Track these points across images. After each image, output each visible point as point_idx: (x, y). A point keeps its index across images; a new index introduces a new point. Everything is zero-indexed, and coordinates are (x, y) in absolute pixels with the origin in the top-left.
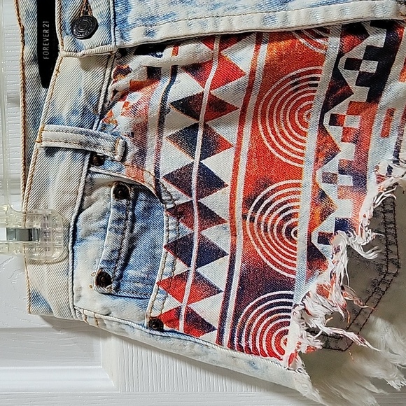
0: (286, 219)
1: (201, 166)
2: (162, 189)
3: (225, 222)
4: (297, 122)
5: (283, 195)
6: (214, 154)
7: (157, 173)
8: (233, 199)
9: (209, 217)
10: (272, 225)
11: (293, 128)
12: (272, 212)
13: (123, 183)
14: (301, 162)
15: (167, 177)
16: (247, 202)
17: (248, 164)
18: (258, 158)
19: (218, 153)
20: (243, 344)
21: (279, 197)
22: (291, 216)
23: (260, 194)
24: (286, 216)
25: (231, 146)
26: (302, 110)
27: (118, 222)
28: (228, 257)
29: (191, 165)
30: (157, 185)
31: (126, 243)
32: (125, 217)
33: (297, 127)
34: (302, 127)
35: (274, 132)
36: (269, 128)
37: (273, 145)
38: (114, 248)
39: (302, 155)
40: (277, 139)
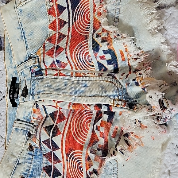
1: (52, 140)
2: (42, 147)
3: (61, 162)
4: (85, 127)
6: (56, 136)
7: (40, 140)
9: (57, 160)
10: (75, 165)
11: (83, 129)
12: (75, 160)
13: (32, 145)
14: (84, 143)
15: (44, 142)
16: (67, 155)
17: (66, 141)
18: (69, 139)
21: (76, 156)
23: (70, 153)
24: (79, 163)
25: (61, 133)
26: (87, 123)
27: (29, 159)
28: (62, 176)
29: (49, 139)
30: (40, 144)
31: (32, 167)
32: (32, 157)
33: (85, 129)
34: (87, 130)
35: (76, 130)
36: (74, 128)
37: (75, 135)
38: (27, 169)
39: (85, 140)
40: (77, 133)
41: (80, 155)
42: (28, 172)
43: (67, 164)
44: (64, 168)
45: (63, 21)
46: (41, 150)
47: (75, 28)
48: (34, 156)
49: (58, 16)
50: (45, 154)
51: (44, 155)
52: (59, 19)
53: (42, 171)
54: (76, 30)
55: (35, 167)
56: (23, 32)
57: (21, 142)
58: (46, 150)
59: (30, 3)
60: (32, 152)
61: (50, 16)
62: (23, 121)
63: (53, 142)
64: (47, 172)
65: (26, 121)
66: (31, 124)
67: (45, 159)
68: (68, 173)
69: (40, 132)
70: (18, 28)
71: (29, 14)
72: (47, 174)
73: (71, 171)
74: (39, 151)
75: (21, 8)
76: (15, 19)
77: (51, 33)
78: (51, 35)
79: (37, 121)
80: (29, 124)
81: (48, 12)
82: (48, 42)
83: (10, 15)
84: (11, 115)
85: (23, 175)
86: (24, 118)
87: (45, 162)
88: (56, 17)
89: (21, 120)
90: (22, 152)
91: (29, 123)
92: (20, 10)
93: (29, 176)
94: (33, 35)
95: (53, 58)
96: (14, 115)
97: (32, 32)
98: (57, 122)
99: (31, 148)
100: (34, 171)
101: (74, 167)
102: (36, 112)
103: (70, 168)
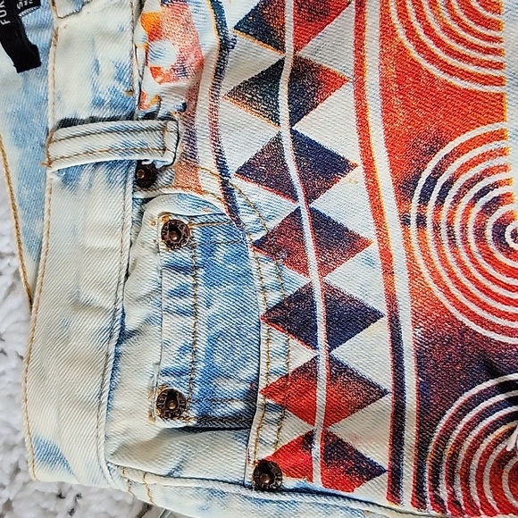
0: (489, 209)
1: (297, 138)
2: (239, 201)
3: (366, 244)
4: (476, 5)
5: (473, 163)
6: (314, 106)
7: (222, 168)
8: (373, 189)
9: (337, 240)
10: (464, 228)
11: (469, 17)
12: (457, 199)
13: (176, 215)
14: (499, 81)
16: (404, 189)
17: (385, 111)
18: (404, 92)
19: (323, 100)
20: (444, 494)
21: (464, 168)
22: (497, 202)
23: (424, 168)
24: (487, 205)
25: (343, 81)
27: (180, 293)
28: (385, 320)
29: (278, 140)
30: (228, 192)
31: (202, 328)
32: (190, 280)
33: (478, 14)
34: (489, 15)
35: (428, 30)
36: (417, 25)
37: (432, 58)
38: (180, 344)
39: (499, 66)
40: (439, 43)
41: (491, 155)
42: (189, 358)
43: (407, 243)
44: (388, 271)
46: (238, 221)
48: (201, 272)
50: (264, 239)
51: (258, 245)
53: (263, 334)
55: (219, 327)
57: (109, 230)
58: (265, 214)
60: (184, 255)
62: (93, 120)
63: (305, 147)
64: (290, 332)
65: (108, 113)
66: (143, 119)
67: (268, 267)
68: (419, 292)
69: (214, 124)
72: (294, 342)
73: (434, 273)
74: (221, 238)
79: (173, 90)
80: (129, 124)
84: (22, 117)
85: (167, 379)
86: (99, 103)
87: (269, 281)
89: (84, 116)
90: (127, 275)
91: (130, 117)
93: (200, 380)
96: (36, 112)
98: (296, 41)
99: (174, 232)
100: (220, 345)
101: (452, 241)
102: (166, 27)
103: (429, 261)
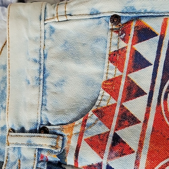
45: (138, 86)
47: (164, 115)
49: (129, 72)
52: (128, 78)
54: (166, 119)
56: (44, 71)
59: (76, 24)
61: (111, 64)
70: (35, 61)
71: (66, 42)
75: (55, 26)
76: (35, 41)
77: (104, 100)
78: (104, 104)
81: (110, 55)
82: (95, 117)
83: (27, 29)
88: (122, 72)
92: (51, 27)
94: (64, 87)
95: (102, 158)
97: (63, 81)
